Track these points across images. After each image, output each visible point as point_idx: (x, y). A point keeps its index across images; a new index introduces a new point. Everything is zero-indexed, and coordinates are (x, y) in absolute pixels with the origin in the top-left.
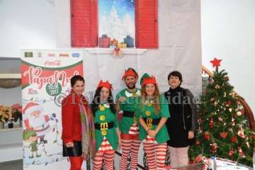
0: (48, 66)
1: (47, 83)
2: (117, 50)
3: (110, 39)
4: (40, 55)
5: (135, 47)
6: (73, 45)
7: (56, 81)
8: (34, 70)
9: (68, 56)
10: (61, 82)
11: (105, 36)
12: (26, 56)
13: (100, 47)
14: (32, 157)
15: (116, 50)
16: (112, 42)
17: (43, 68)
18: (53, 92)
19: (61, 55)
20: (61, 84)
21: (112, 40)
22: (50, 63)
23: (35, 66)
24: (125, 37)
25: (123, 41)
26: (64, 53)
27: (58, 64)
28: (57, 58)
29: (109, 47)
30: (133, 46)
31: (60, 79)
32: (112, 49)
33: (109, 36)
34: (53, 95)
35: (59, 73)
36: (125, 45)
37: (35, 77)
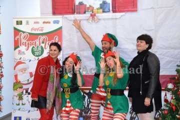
0: (33, 32)
1: (32, 46)
2: (93, 16)
3: (86, 5)
4: (27, 23)
5: (111, 11)
6: (54, 13)
7: (40, 45)
8: (23, 35)
9: (49, 23)
10: (43, 45)
11: (81, 4)
12: (17, 24)
13: (77, 13)
14: (19, 105)
15: (91, 15)
16: (88, 8)
17: (29, 33)
18: (37, 53)
19: (44, 23)
20: (44, 47)
21: (88, 6)
22: (35, 30)
23: (24, 32)
24: (101, 2)
25: (99, 6)
26: (46, 21)
27: (42, 30)
28: (41, 25)
29: (85, 13)
30: (109, 11)
31: (43, 43)
32: (88, 15)
33: (85, 3)
34: (37, 56)
35: (42, 38)
36: (101, 10)
37: (23, 41)
